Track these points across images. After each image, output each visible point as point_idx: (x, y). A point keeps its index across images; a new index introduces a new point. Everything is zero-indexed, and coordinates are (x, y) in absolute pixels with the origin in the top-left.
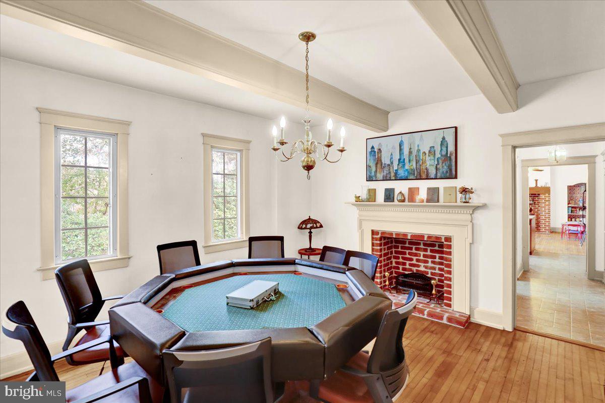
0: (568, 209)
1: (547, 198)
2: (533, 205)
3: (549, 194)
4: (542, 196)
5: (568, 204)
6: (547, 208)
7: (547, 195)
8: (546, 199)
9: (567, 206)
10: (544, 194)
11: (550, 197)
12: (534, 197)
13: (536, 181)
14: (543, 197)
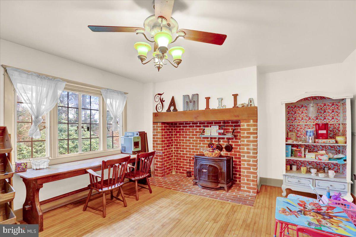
0: (287, 150)
1: (252, 128)
2: (234, 140)
3: (256, 121)
4: (244, 125)
5: (287, 139)
6: (251, 147)
7: (251, 122)
8: (249, 129)
9: (284, 143)
10: (247, 121)
11: (256, 125)
12: (235, 126)
13: (235, 96)
14: (246, 127)
